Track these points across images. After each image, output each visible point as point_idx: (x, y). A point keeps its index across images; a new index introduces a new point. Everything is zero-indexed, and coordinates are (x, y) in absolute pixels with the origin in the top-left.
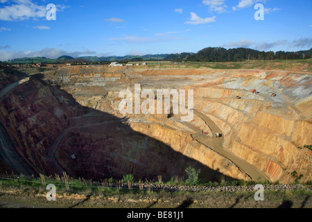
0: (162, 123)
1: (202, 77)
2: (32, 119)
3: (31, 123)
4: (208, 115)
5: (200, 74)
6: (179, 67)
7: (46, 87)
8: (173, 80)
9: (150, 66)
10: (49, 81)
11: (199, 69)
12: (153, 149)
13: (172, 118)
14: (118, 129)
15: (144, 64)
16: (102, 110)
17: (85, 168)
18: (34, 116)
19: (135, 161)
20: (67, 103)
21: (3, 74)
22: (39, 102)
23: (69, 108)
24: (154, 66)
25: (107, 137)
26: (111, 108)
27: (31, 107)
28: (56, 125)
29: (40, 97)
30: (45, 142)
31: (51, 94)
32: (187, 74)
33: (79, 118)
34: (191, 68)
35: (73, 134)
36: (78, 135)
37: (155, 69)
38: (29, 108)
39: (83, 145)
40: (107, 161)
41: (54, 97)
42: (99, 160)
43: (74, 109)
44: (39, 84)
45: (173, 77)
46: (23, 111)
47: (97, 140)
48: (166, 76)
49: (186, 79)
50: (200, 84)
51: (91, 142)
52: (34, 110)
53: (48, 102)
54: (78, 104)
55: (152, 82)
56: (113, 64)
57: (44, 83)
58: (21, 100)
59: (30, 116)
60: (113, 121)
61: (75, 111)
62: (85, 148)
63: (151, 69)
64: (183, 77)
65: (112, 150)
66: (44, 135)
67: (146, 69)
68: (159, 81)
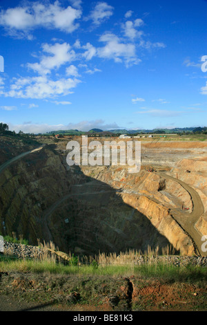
0: (151, 196)
1: (204, 150)
2: (35, 183)
3: (33, 187)
4: (197, 191)
5: (203, 147)
6: (184, 140)
7: (56, 156)
8: (174, 153)
9: (154, 139)
10: (60, 151)
11: (203, 142)
12: (137, 221)
13: (162, 192)
14: (112, 199)
15: (150, 136)
16: (102, 181)
17: (76, 233)
18: (37, 181)
19: (119, 231)
20: (73, 171)
21: (21, 143)
22: (46, 169)
23: (74, 176)
24: (159, 139)
25: (101, 206)
26: (111, 179)
27: (37, 173)
28: (58, 190)
29: (48, 164)
30: (43, 205)
31: (60, 163)
32: (190, 147)
33: (81, 185)
34: (196, 141)
35: (71, 200)
36: (76, 201)
37: (159, 141)
38: (34, 174)
39: (78, 212)
40: (97, 229)
41: (62, 166)
42: (89, 227)
43: (78, 177)
44: (51, 153)
45: (175, 150)
46: (28, 175)
47: (91, 208)
48: (168, 149)
49: (188, 152)
50: (200, 157)
51: (86, 209)
52: (38, 176)
53: (54, 169)
54: (82, 173)
55: (154, 154)
56: (122, 136)
57: (56, 153)
58: (27, 166)
59: (34, 181)
60: (110, 191)
61: (78, 179)
62: (79, 214)
63: (155, 141)
64: (185, 149)
65: (102, 218)
66: (43, 198)
67: (150, 142)
68: (161, 153)
